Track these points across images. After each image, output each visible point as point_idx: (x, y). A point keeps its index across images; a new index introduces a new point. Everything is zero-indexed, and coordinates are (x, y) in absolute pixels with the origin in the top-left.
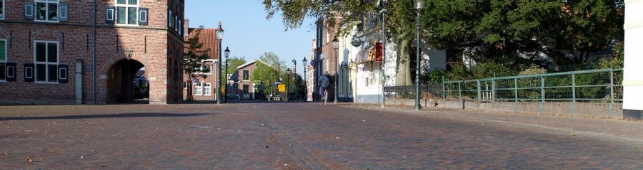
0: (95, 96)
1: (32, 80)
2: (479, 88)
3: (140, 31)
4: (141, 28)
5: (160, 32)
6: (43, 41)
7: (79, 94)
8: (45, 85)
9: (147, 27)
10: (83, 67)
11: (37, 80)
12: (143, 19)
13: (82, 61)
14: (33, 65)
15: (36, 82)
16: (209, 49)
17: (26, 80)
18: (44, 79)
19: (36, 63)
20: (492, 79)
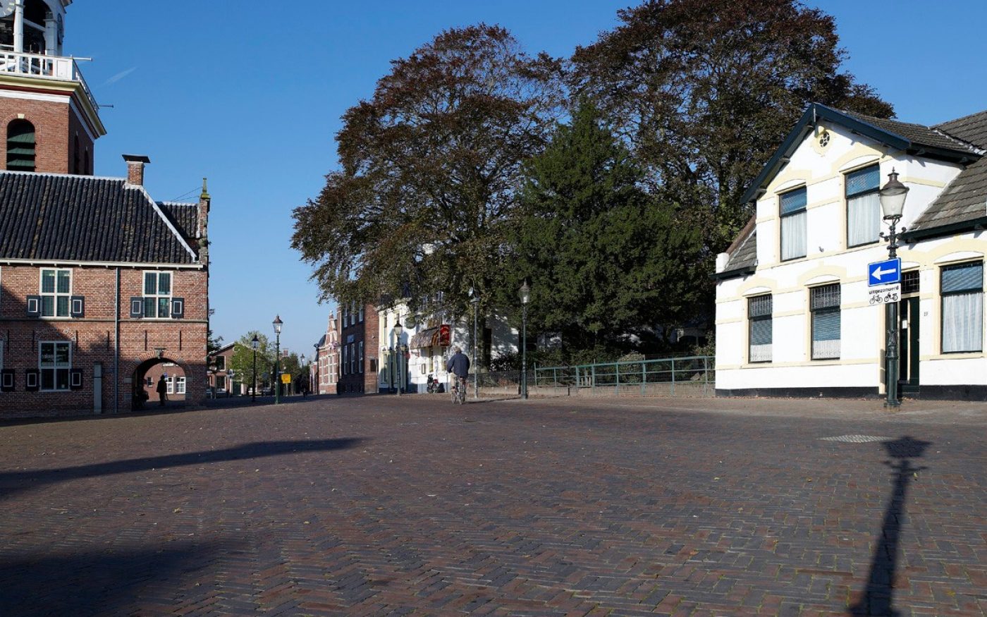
0: (118, 404)
1: (37, 389)
2: (578, 374)
3: (174, 325)
4: (175, 322)
5: (197, 325)
6: (51, 342)
7: (98, 402)
8: (53, 393)
9: (182, 320)
10: (103, 370)
11: (43, 389)
12: (177, 310)
13: (102, 363)
14: (37, 371)
15: (41, 391)
16: (221, 338)
17: (28, 389)
18: (52, 387)
19: (41, 367)
20: (592, 365)
